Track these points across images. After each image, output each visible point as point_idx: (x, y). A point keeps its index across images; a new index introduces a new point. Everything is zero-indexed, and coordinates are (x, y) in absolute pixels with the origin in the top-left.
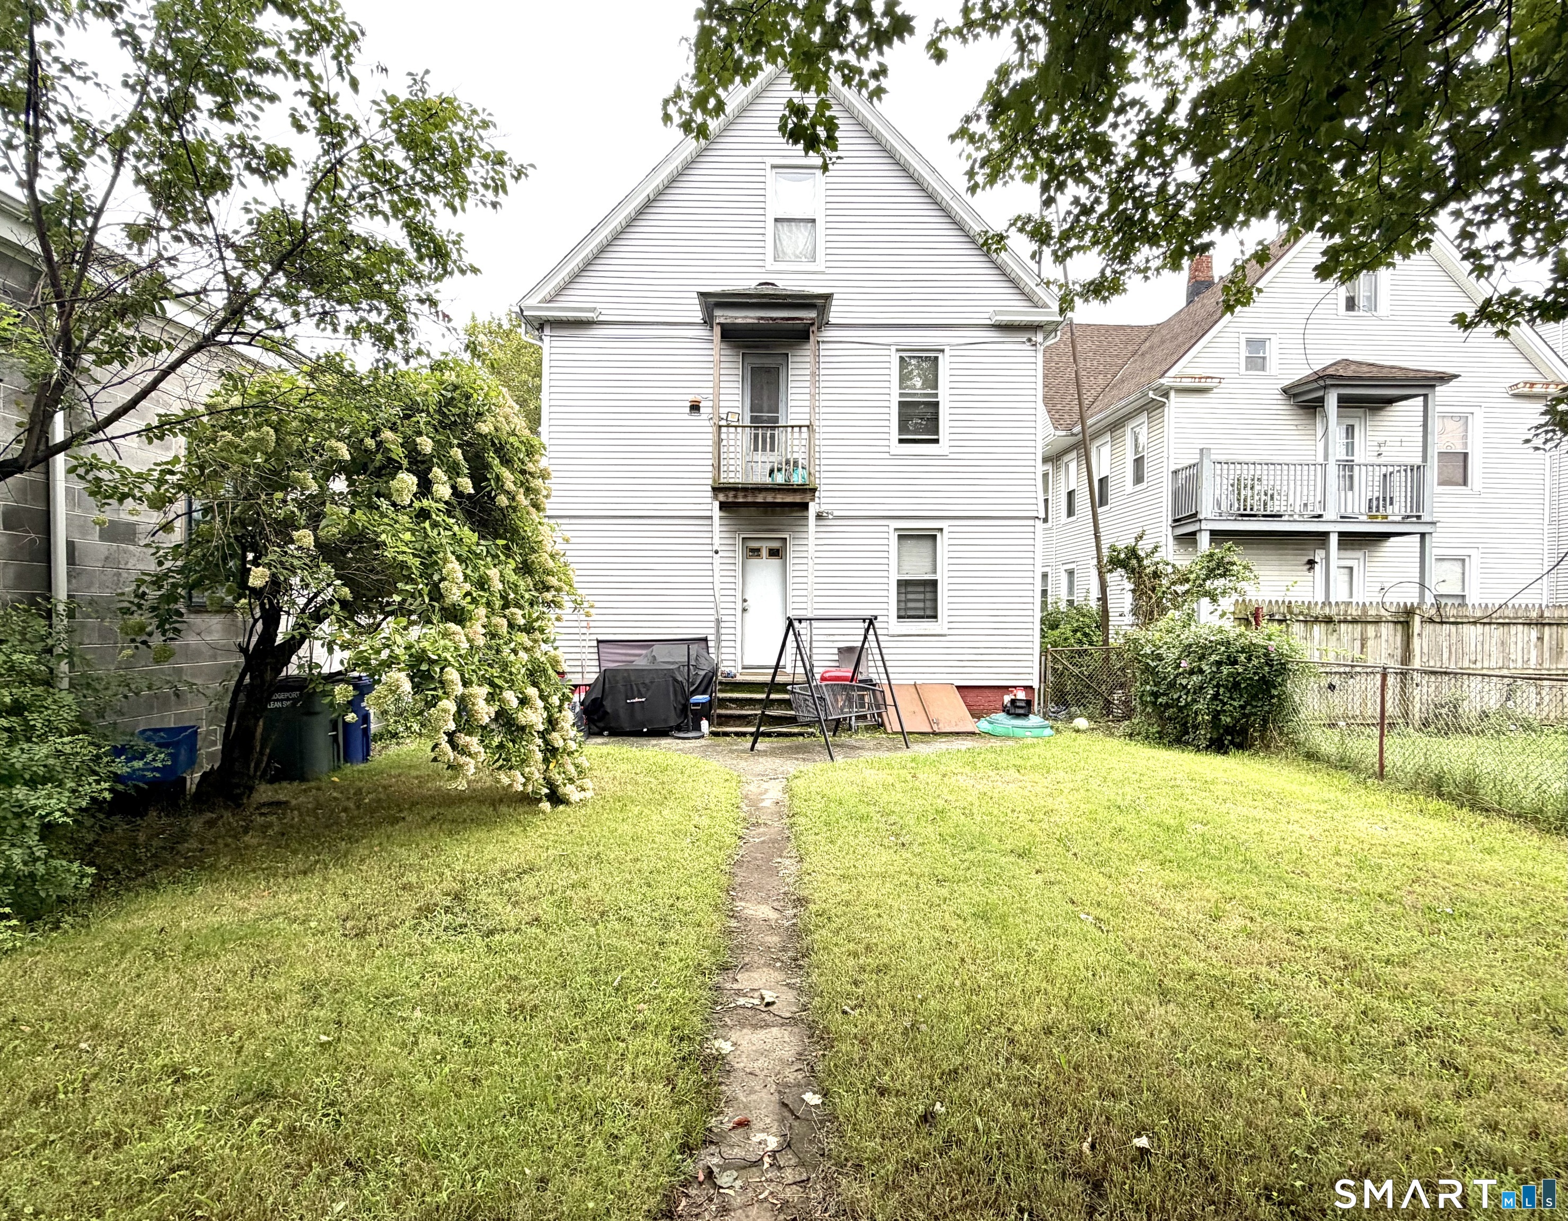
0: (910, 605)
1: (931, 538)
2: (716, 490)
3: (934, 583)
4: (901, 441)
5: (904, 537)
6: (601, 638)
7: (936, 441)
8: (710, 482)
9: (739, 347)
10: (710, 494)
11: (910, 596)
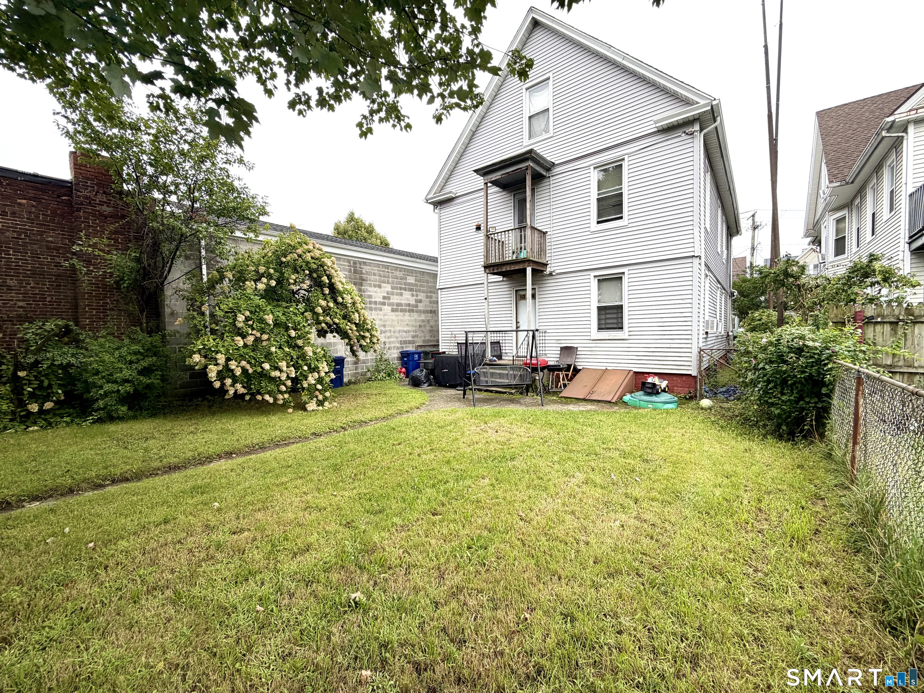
0: (608, 321)
1: (618, 279)
2: (486, 267)
3: (620, 307)
4: (598, 222)
5: (601, 281)
6: (459, 342)
7: (621, 218)
8: (483, 263)
9: (511, 192)
10: (483, 269)
11: (608, 316)
